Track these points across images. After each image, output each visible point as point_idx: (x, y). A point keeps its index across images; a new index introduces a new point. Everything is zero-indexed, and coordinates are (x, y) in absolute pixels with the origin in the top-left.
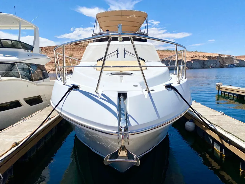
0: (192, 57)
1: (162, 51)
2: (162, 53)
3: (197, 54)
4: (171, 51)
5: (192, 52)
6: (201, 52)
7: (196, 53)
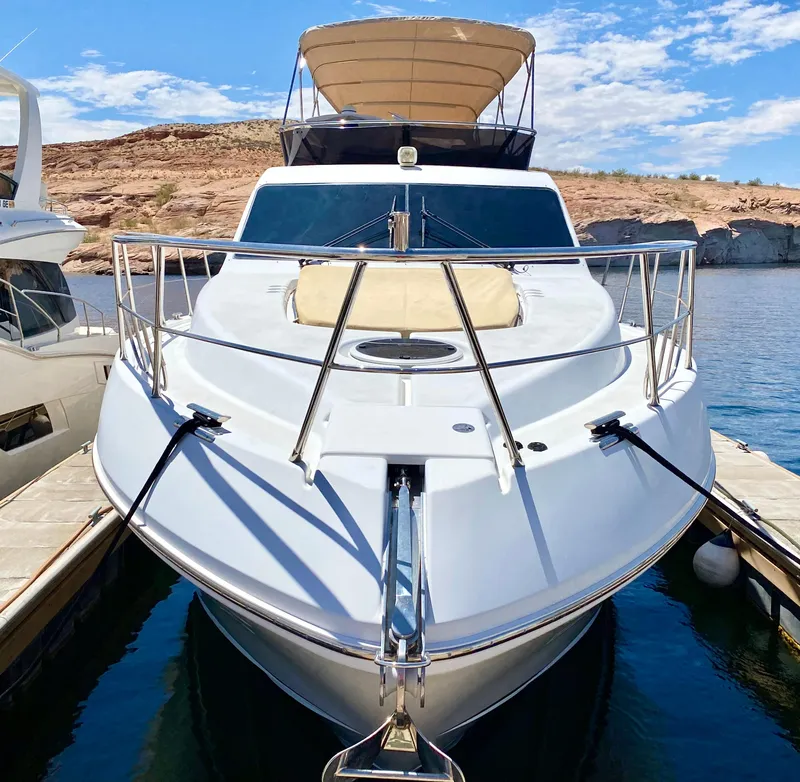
0: (734, 210)
1: (595, 177)
2: (593, 187)
3: (760, 195)
4: (637, 180)
5: (737, 184)
6: (778, 187)
7: (755, 189)
